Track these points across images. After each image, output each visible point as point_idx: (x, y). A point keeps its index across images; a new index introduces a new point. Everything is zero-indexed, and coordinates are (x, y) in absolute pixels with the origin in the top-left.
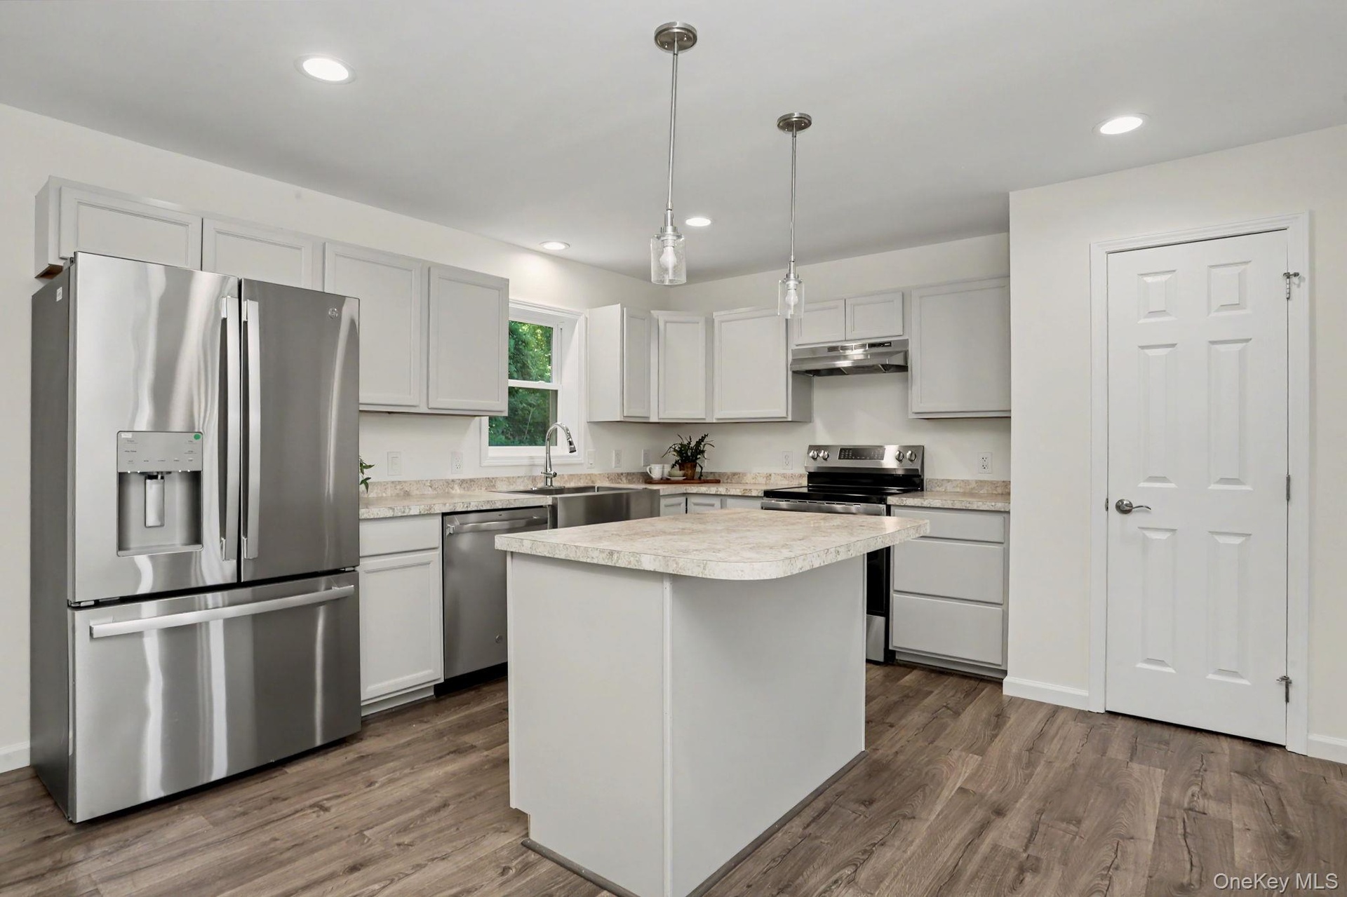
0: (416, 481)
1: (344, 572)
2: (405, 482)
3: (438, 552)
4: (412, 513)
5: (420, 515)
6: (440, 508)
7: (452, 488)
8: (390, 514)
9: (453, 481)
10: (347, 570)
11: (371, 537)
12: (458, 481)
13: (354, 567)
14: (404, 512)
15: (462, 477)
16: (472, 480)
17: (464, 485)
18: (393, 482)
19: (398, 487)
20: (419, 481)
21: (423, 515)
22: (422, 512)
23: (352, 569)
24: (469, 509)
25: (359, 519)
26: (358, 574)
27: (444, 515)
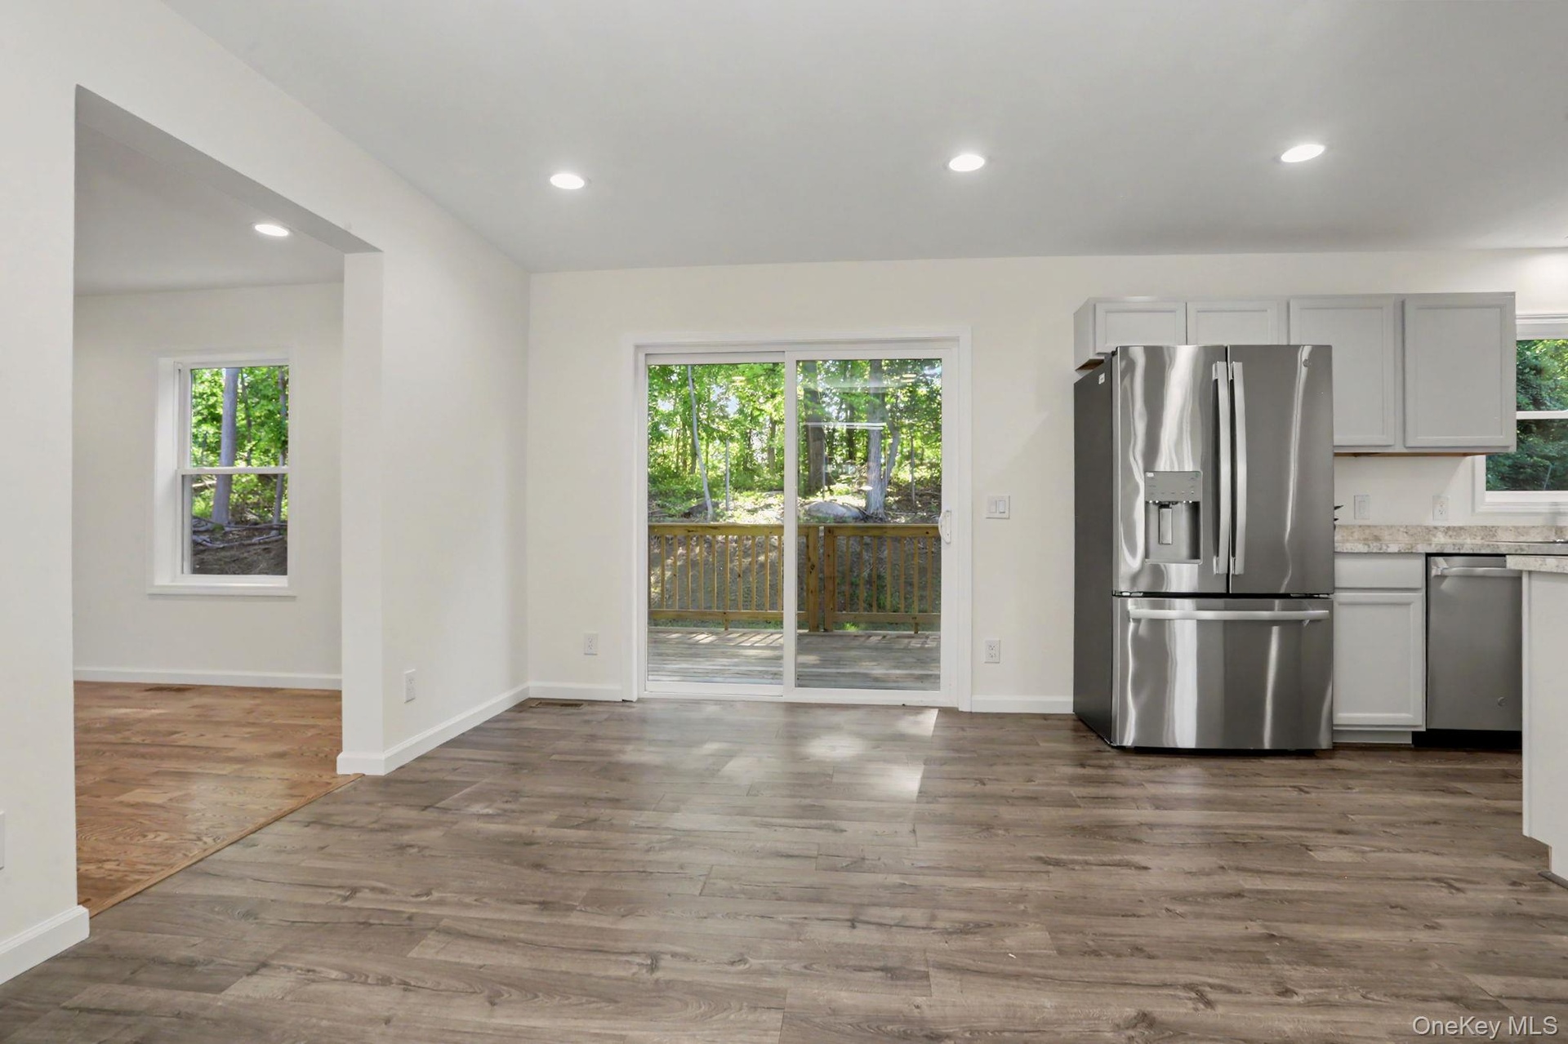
0: (1388, 526)
1: (1319, 598)
2: (1375, 527)
3: (1421, 594)
4: (1389, 550)
5: (1400, 554)
6: (1424, 548)
7: (1434, 536)
8: (1365, 550)
9: (1436, 528)
10: (1321, 596)
11: (1347, 571)
12: (1442, 529)
13: (1328, 594)
14: (1380, 549)
15: (1447, 524)
16: (1461, 528)
17: (1450, 533)
18: (1360, 526)
19: (1367, 531)
20: (1392, 526)
21: (1401, 553)
22: (1403, 551)
23: (1326, 596)
24: (1462, 552)
25: (1335, 553)
26: (1332, 602)
27: (1428, 555)
